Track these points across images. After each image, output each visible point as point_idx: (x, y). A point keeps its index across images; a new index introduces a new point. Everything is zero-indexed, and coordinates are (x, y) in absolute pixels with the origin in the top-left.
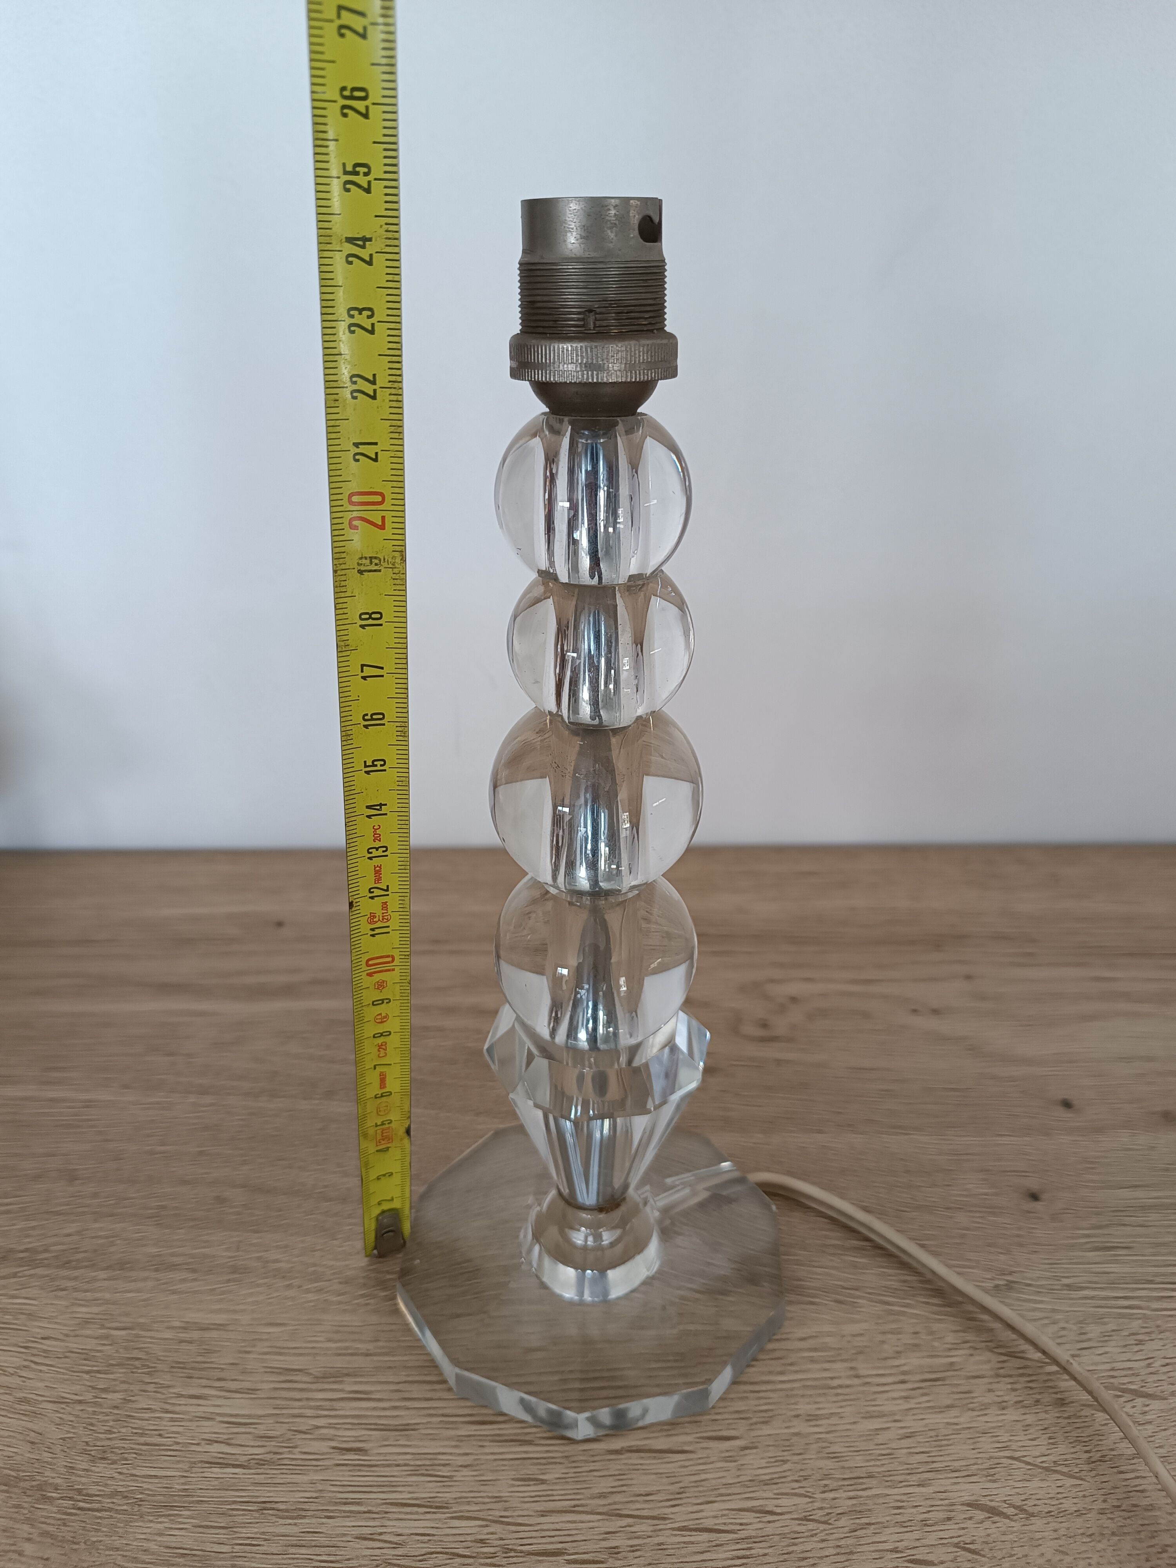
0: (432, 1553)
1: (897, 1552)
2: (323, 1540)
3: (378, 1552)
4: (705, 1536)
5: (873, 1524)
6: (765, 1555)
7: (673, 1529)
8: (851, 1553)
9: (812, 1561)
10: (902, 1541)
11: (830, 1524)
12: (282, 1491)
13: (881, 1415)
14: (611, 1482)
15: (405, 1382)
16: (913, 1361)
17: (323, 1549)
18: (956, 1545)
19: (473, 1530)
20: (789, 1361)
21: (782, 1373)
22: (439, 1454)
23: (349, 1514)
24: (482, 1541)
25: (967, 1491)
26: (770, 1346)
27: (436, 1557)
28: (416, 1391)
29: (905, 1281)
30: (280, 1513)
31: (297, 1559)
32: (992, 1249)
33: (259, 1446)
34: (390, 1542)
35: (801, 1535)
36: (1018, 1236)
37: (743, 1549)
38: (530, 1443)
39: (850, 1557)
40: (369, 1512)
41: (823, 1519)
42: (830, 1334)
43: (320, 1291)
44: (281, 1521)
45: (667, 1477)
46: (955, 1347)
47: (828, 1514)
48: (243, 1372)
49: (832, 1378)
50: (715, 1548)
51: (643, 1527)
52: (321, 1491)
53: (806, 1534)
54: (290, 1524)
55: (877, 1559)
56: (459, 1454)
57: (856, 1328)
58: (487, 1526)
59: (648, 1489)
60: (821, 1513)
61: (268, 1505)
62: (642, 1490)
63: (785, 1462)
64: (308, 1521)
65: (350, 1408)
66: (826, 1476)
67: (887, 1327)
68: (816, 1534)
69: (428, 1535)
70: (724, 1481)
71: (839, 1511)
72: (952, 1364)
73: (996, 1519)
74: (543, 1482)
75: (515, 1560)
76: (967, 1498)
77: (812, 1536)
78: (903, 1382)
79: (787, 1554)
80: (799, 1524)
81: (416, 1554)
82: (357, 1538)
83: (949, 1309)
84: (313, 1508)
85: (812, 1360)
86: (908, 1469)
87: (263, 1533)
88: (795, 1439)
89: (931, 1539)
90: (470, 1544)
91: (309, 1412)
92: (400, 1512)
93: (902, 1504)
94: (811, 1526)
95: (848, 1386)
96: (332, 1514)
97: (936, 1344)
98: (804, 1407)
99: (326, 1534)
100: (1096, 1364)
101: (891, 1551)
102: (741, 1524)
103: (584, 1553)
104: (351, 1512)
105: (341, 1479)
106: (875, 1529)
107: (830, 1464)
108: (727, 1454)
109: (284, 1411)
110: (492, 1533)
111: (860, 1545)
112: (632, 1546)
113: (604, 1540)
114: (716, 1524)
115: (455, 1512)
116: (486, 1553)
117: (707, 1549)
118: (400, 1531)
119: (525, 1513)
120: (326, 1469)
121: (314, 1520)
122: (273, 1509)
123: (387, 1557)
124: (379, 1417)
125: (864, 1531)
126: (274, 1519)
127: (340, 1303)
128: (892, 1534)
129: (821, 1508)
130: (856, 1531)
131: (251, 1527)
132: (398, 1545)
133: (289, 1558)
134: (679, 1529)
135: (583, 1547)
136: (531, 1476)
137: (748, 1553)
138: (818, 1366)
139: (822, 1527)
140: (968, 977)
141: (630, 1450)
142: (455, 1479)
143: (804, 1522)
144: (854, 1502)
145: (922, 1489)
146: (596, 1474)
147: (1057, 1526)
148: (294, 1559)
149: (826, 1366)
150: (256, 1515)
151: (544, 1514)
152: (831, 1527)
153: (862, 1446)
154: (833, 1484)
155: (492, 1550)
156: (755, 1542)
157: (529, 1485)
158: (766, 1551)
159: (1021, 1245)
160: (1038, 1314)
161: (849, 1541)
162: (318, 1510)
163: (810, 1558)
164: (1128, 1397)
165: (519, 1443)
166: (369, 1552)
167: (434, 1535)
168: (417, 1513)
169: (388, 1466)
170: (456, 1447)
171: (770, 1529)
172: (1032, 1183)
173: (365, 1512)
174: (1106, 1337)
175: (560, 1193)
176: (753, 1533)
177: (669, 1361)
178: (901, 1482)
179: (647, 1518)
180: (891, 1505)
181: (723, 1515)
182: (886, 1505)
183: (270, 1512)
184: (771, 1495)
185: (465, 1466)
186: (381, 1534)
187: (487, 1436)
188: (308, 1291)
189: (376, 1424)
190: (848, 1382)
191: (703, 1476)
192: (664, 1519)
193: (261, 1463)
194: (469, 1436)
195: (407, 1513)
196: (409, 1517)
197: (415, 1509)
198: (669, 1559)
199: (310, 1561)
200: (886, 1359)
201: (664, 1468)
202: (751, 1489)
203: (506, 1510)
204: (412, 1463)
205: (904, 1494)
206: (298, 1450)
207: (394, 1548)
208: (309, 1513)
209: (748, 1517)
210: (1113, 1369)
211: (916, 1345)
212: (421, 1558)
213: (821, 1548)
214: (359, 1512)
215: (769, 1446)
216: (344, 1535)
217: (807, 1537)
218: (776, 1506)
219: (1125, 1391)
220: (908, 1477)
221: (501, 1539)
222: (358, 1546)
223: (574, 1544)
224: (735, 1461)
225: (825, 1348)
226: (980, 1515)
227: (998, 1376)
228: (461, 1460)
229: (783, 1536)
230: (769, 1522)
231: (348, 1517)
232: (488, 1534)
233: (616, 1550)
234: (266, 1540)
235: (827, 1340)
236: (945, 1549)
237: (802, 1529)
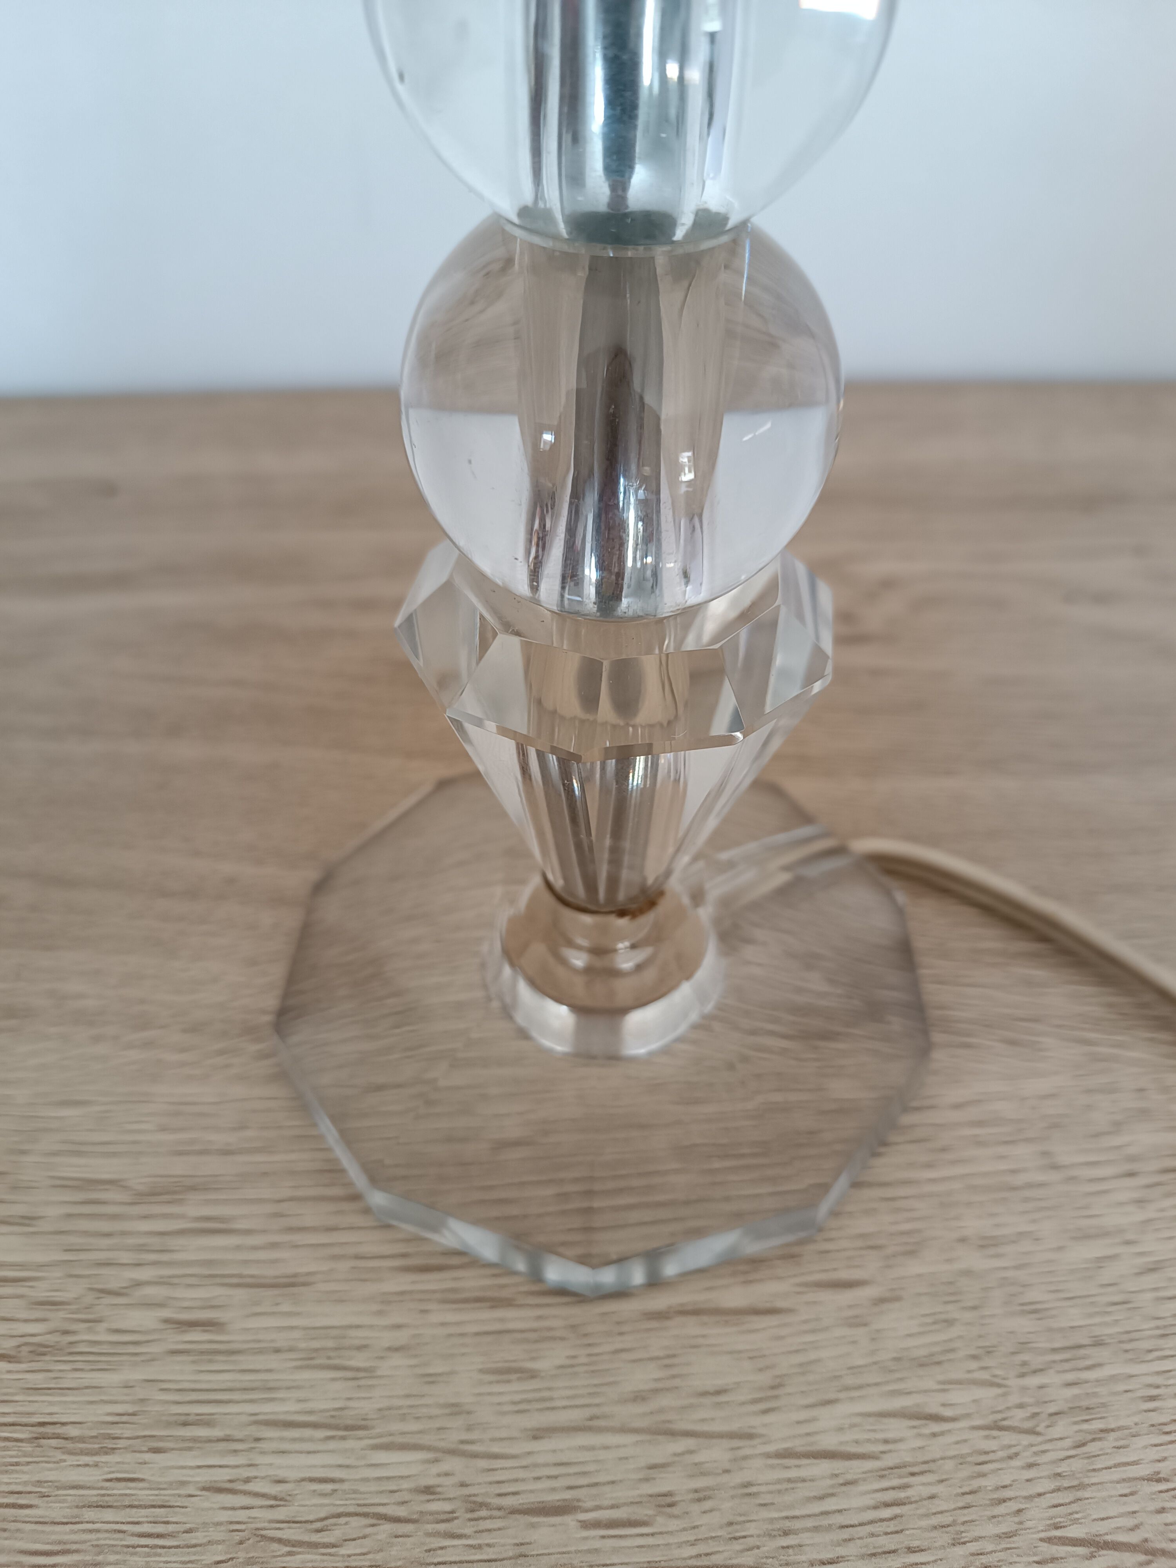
0: (339, 1515)
1: (1159, 1481)
2: (143, 1494)
3: (242, 1515)
4: (824, 1467)
5: (1113, 1430)
6: (932, 1497)
7: (768, 1456)
8: (1081, 1486)
9: (1013, 1506)
10: (1164, 1459)
11: (1038, 1434)
12: (74, 1402)
13: (1103, 1234)
14: (653, 1371)
15: (292, 1199)
17: (143, 1512)
19: (413, 1470)
20: (939, 1144)
21: (929, 1166)
22: (350, 1327)
23: (191, 1445)
24: (428, 1490)
26: (907, 1119)
27: (346, 1524)
28: (311, 1215)
29: (1109, 1005)
30: (69, 1445)
31: (98, 1531)
33: (37, 1320)
34: (263, 1496)
35: (991, 1457)
37: (893, 1488)
38: (507, 1303)
39: (1080, 1494)
40: (227, 1439)
41: (1027, 1425)
43: (150, 1044)
44: (72, 1460)
45: (750, 1358)
47: (1035, 1415)
48: (15, 1188)
49: (1013, 1172)
50: (844, 1488)
51: (717, 1453)
52: (142, 1401)
53: (1001, 1454)
54: (87, 1465)
55: (1125, 1495)
56: (386, 1328)
57: (1042, 1085)
58: (436, 1461)
59: (719, 1382)
60: (1020, 1414)
61: (49, 1430)
62: (707, 1385)
63: (950, 1322)
64: (119, 1460)
65: (195, 1249)
66: (1024, 1346)
67: (1093, 1082)
68: (1017, 1454)
69: (332, 1481)
70: (847, 1362)
71: (1052, 1409)
75: (488, 1524)
77: (1010, 1458)
78: (1131, 1174)
79: (971, 1493)
80: (987, 1437)
81: (311, 1518)
82: (204, 1489)
84: (128, 1434)
85: (978, 1142)
86: (1158, 1328)
87: (39, 1483)
88: (963, 1281)
90: (407, 1496)
91: (125, 1257)
92: (282, 1439)
93: (1155, 1392)
94: (1008, 1438)
95: (1041, 1185)
96: (161, 1444)
98: (970, 1225)
99: (150, 1482)
101: (1149, 1479)
102: (886, 1442)
103: (613, 1507)
104: (194, 1440)
105: (179, 1378)
106: (1116, 1440)
107: (1026, 1323)
108: (851, 1313)
109: (83, 1256)
110: (447, 1474)
111: (1094, 1470)
112: (696, 1491)
113: (647, 1480)
114: (841, 1443)
115: (380, 1436)
116: (438, 1513)
117: (830, 1491)
118: (282, 1474)
119: (504, 1434)
120: (153, 1360)
121: (129, 1457)
122: (57, 1437)
123: (259, 1525)
124: (246, 1262)
125: (1098, 1444)
126: (59, 1456)
127: (181, 1065)
128: (1145, 1447)
129: (1021, 1406)
130: (1084, 1444)
131: (17, 1472)
132: (279, 1500)
133: (84, 1531)
134: (779, 1455)
135: (610, 1495)
136: (514, 1365)
137: (902, 1495)
138: (988, 1152)
139: (1026, 1439)
140: (1140, 551)
141: (685, 1311)
142: (379, 1373)
143: (995, 1433)
144: (1075, 1391)
146: (625, 1356)
148: (91, 1531)
149: (1000, 1151)
150: (27, 1448)
151: (537, 1434)
152: (1040, 1439)
153: (1079, 1288)
154: (1037, 1361)
155: (447, 1507)
156: (913, 1474)
157: (509, 1381)
158: (933, 1490)
161: (1077, 1465)
162: (137, 1437)
163: (1010, 1499)
165: (488, 1304)
166: (225, 1516)
167: (342, 1481)
168: (311, 1440)
169: (261, 1351)
170: (380, 1313)
171: (935, 1449)
173: (219, 1440)
175: (549, 885)
176: (908, 1459)
177: (743, 1156)
178: (1150, 1351)
179: (721, 1436)
180: (1140, 1393)
181: (853, 1426)
182: (1129, 1395)
183: (54, 1442)
184: (931, 1384)
185: (397, 1349)
186: (247, 1480)
187: (434, 1292)
188: (130, 1045)
189: (240, 1276)
190: (1040, 1177)
191: (812, 1356)
192: (750, 1436)
193: (39, 1351)
194: (403, 1293)
195: (294, 1440)
196: (297, 1446)
197: (307, 1432)
198: (765, 1514)
199: (121, 1535)
200: (1097, 1135)
201: (741, 1343)
202: (898, 1375)
203: (471, 1429)
204: (303, 1345)
205: (1158, 1373)
206: (104, 1325)
207: (272, 1506)
208: (121, 1443)
209: (896, 1428)
211: (1144, 1111)
212: (318, 1525)
213: (1028, 1480)
214: (210, 1441)
215: (919, 1294)
216: (183, 1483)
217: (1002, 1460)
218: (944, 1405)
220: (1161, 1342)
221: (463, 1485)
222: (206, 1505)
223: (594, 1491)
224: (865, 1325)
225: (997, 1120)
228: (389, 1338)
229: (961, 1460)
230: (934, 1435)
231: (190, 1449)
232: (439, 1475)
233: (669, 1500)
234: (43, 1496)
235: (998, 1106)
237: (992, 1445)
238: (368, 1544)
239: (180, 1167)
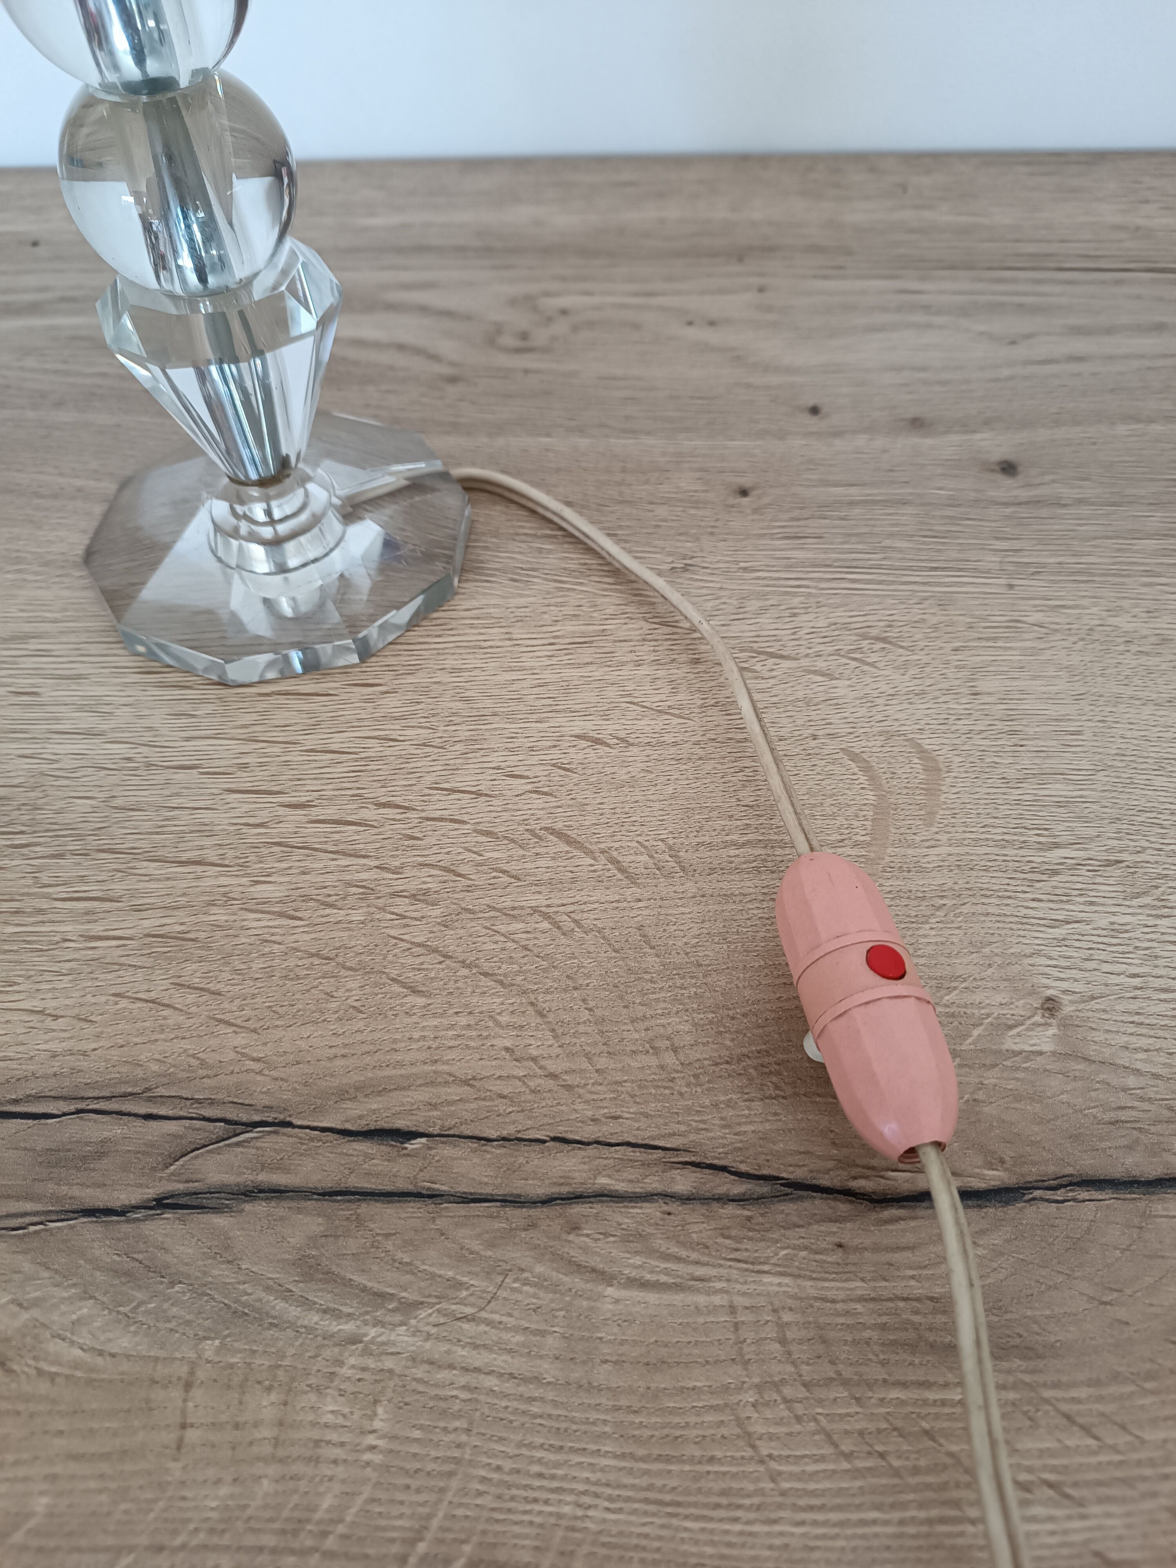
1: (498, 769)
3: (35, 766)
4: (330, 756)
6: (378, 770)
7: (301, 751)
9: (418, 775)
10: (506, 761)
13: (522, 669)
14: (255, 717)
16: (569, 627)
18: (554, 765)
19: (123, 751)
20: (450, 627)
21: (439, 636)
22: (105, 696)
24: (128, 759)
25: (579, 726)
26: (435, 615)
27: (86, 770)
28: (93, 649)
29: (585, 564)
32: (682, 538)
35: (415, 756)
36: (713, 527)
37: (358, 766)
39: (455, 772)
40: (33, 738)
41: (440, 745)
42: (495, 606)
43: (19, 571)
45: (307, 713)
46: (613, 616)
47: (446, 741)
49: (486, 640)
50: (334, 765)
51: (276, 749)
53: (420, 756)
55: (479, 774)
56: (123, 696)
57: (522, 601)
58: (135, 748)
59: (287, 722)
60: (439, 740)
62: (282, 723)
63: (419, 703)
65: (30, 662)
66: (454, 714)
67: (553, 601)
68: (429, 756)
70: (359, 717)
71: (457, 739)
72: (604, 630)
73: (598, 747)
74: (193, 716)
75: (155, 772)
76: (577, 731)
77: (425, 757)
80: (416, 749)
83: (618, 587)
85: (472, 626)
86: (531, 710)
88: (435, 686)
89: (534, 760)
90: (117, 761)
92: (59, 738)
93: (515, 735)
94: (427, 749)
95: (498, 647)
97: (595, 615)
98: (450, 662)
100: (743, 632)
101: (494, 768)
102: (364, 748)
103: (217, 767)
105: (13, 714)
106: (483, 753)
107: (460, 705)
108: (367, 697)
110: (139, 753)
111: (467, 764)
112: (260, 763)
113: (237, 758)
114: (340, 748)
115: (110, 738)
116: (131, 767)
117: (327, 765)
118: (58, 751)
119: (172, 739)
124: (57, 669)
125: (473, 754)
127: (36, 581)
128: (497, 756)
129: (441, 737)
130: (466, 754)
132: (55, 761)
134: (307, 751)
135: (217, 763)
136: (185, 712)
137: (362, 768)
138: (476, 631)
139: (437, 750)
140: (761, 290)
141: (279, 693)
142: (115, 714)
143: (421, 747)
144: (472, 733)
145: (538, 725)
146: (242, 711)
147: (651, 752)
149: (482, 631)
151: (188, 739)
152: (444, 750)
153: (495, 692)
154: (458, 720)
155: (136, 765)
156: (371, 761)
157: (180, 719)
158: (379, 767)
159: (712, 534)
160: (704, 591)
161: (458, 761)
163: (417, 772)
164: (763, 657)
165: (178, 688)
166: (27, 766)
167: (87, 754)
168: (75, 739)
169: (57, 705)
170: (121, 690)
171: (388, 752)
172: (746, 481)
173: (28, 738)
174: (763, 610)
176: (373, 755)
178: (521, 719)
179: (280, 742)
180: (506, 736)
181: (349, 742)
182: (500, 736)
184: (398, 727)
185: (126, 705)
186: (41, 754)
187: (151, 682)
188: (8, 572)
189: (52, 674)
190: (500, 644)
191: (339, 713)
192: (295, 743)
194: (136, 682)
195: (67, 739)
196: (67, 741)
200: (543, 626)
201: (305, 707)
202: (381, 723)
203: (155, 736)
204: (79, 702)
205: (521, 728)
207: (51, 763)
209: (371, 743)
210: (758, 636)
211: (575, 615)
212: (72, 770)
213: (429, 766)
214: (25, 739)
215: (409, 691)
216: (8, 754)
218: (400, 735)
219: (760, 653)
220: (529, 716)
221: (146, 757)
223: (210, 761)
224: (373, 702)
225: (489, 616)
226: (584, 744)
227: (644, 640)
228: (123, 701)
229: (399, 757)
230: (390, 747)
231: (14, 742)
232: (135, 753)
233: (245, 765)
235: (492, 610)
236: (542, 768)
237: (418, 751)
238: (94, 778)
239: (27, 628)
